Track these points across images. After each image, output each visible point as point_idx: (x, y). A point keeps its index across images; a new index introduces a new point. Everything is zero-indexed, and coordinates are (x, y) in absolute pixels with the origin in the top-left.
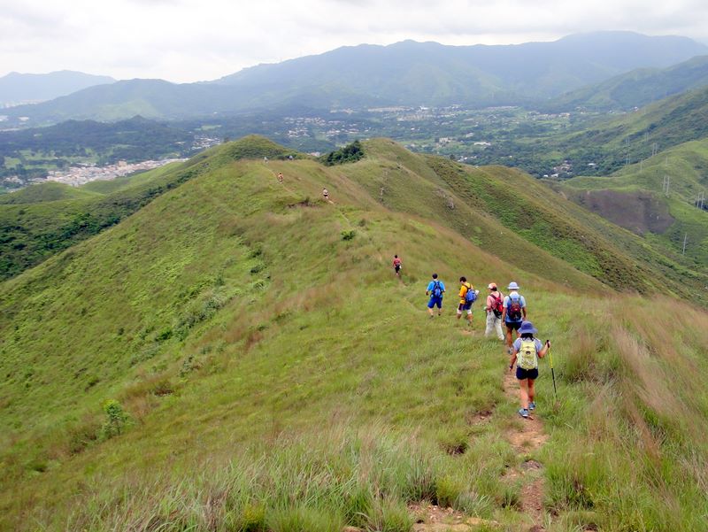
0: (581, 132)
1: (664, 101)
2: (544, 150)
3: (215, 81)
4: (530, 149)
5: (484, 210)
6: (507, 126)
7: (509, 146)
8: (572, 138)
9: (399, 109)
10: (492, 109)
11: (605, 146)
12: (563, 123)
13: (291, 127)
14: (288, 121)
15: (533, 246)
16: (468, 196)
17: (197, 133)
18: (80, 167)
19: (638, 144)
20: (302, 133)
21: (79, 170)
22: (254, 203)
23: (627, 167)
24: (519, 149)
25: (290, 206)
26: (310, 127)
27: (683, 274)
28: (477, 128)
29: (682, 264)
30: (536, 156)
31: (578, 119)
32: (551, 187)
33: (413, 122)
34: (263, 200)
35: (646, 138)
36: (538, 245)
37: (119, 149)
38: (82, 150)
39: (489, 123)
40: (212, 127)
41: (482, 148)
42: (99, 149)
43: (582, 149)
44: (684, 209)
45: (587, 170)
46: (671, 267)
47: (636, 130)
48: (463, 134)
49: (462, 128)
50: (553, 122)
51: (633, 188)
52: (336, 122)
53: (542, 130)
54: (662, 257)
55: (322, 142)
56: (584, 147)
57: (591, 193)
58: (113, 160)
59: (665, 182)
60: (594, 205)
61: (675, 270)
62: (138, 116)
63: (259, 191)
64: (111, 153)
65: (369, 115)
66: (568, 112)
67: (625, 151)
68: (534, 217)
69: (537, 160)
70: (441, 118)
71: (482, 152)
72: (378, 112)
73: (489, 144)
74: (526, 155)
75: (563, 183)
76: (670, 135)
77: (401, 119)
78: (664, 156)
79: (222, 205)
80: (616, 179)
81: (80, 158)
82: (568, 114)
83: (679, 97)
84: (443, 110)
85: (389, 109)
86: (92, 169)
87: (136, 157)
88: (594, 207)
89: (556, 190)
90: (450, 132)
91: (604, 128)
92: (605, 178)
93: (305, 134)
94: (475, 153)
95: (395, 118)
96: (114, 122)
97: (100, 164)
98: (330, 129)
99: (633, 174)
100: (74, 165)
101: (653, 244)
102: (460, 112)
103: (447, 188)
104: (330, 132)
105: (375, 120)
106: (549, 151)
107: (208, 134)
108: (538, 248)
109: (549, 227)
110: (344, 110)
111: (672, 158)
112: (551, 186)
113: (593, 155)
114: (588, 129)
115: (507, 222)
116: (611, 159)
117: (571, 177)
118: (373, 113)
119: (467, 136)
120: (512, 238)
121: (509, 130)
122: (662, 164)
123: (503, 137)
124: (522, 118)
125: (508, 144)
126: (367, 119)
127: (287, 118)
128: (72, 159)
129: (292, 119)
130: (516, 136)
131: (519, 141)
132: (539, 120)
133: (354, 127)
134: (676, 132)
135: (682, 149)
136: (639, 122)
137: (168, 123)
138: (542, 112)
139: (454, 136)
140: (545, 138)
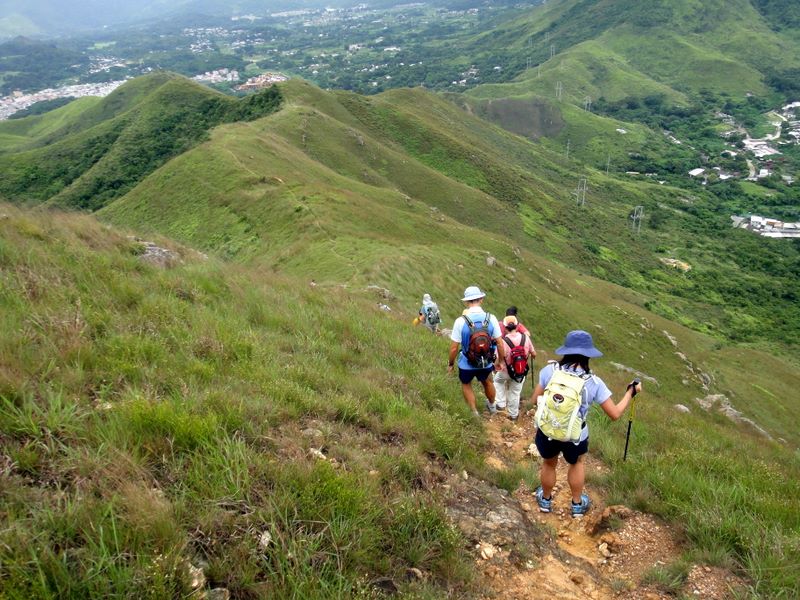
0: (488, 33)
2: (453, 54)
4: (439, 54)
5: (391, 140)
6: (416, 27)
7: (418, 52)
8: (479, 40)
9: (304, 12)
10: (400, 8)
11: (510, 48)
12: (471, 20)
13: (193, 40)
14: (187, 32)
17: (92, 53)
19: (540, 44)
20: (205, 47)
23: (529, 70)
24: (428, 55)
26: (213, 39)
27: (565, 176)
28: (385, 31)
29: (566, 167)
30: (445, 62)
31: (486, 16)
33: (321, 28)
35: (547, 38)
39: (397, 24)
40: (107, 45)
41: (392, 55)
43: (488, 53)
44: (574, 113)
45: (493, 75)
46: (556, 171)
47: (537, 29)
48: (373, 38)
49: (371, 32)
50: (462, 20)
51: (529, 95)
52: (239, 32)
53: (451, 30)
54: (548, 162)
55: (228, 57)
56: (490, 50)
57: (492, 104)
58: (7, 91)
59: (557, 88)
62: (21, 37)
64: (3, 83)
65: (273, 21)
66: (476, 7)
67: (528, 52)
68: (433, 142)
69: (445, 67)
70: (350, 21)
71: (392, 58)
72: (283, 18)
73: (399, 49)
74: (435, 61)
75: (469, 90)
77: (306, 25)
78: (561, 58)
80: (517, 85)
82: (476, 10)
84: (350, 11)
85: (294, 13)
87: (32, 86)
89: (461, 103)
90: (360, 37)
91: (509, 28)
92: (508, 84)
93: (209, 48)
94: (385, 61)
95: (301, 23)
98: (234, 40)
99: (532, 79)
102: (368, 12)
104: (235, 44)
105: (280, 26)
106: (458, 55)
107: (105, 53)
110: (246, 17)
111: (568, 60)
112: (456, 98)
113: (499, 58)
114: (494, 28)
115: (410, 149)
116: (515, 62)
117: (477, 83)
118: (278, 18)
119: (378, 41)
120: (413, 164)
121: (418, 32)
123: (413, 40)
124: (431, 16)
125: (418, 49)
126: (272, 26)
127: (186, 30)
129: (191, 30)
130: (425, 38)
131: (428, 45)
132: (448, 18)
133: (259, 37)
134: (573, 31)
136: (541, 20)
138: (451, 9)
139: (363, 41)
140: (454, 40)
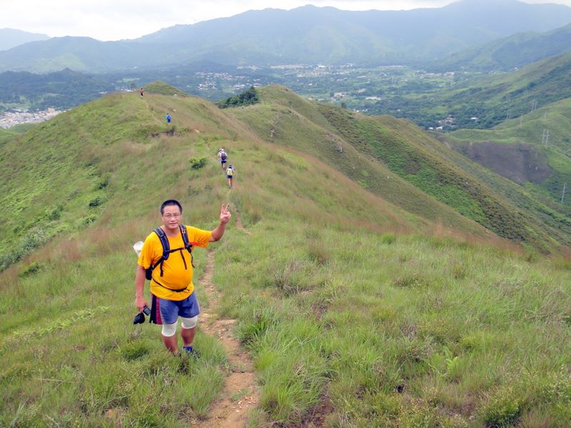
0: (465, 89)
1: (543, 61)
2: (430, 105)
3: (137, 39)
4: (417, 104)
5: (373, 155)
6: (397, 83)
7: (398, 101)
8: (456, 95)
9: (299, 67)
10: (383, 68)
11: (487, 102)
12: (448, 81)
13: (202, 81)
14: (199, 75)
15: (418, 191)
16: (358, 142)
17: (119, 85)
18: (14, 112)
19: (518, 100)
20: (211, 86)
21: (13, 114)
22: (117, 132)
23: (507, 121)
24: (407, 104)
25: (153, 136)
26: (218, 81)
27: (561, 221)
28: (369, 85)
29: (561, 212)
30: (422, 111)
31: (462, 78)
32: (436, 138)
33: (311, 78)
34: (128, 129)
36: (423, 190)
37: (49, 98)
38: (17, 97)
39: (379, 80)
40: (132, 80)
41: (373, 103)
42: (31, 97)
43: (465, 104)
44: (561, 161)
45: (470, 123)
46: (550, 214)
47: (516, 88)
48: (356, 89)
49: (355, 84)
50: (438, 80)
51: (513, 140)
52: (242, 77)
53: (429, 87)
54: (541, 205)
55: (228, 95)
56: (467, 103)
57: (473, 144)
58: (43, 107)
59: (544, 135)
60: (476, 155)
61: (554, 218)
62: (67, 69)
63: (126, 120)
64: (42, 100)
65: (271, 71)
66: (453, 71)
67: (506, 107)
68: (420, 163)
69: (423, 114)
70: (337, 75)
71: (373, 105)
72: (280, 69)
73: (379, 99)
74: (413, 109)
75: (447, 134)
76: (548, 93)
77: (300, 76)
78: (543, 111)
79: (86, 134)
80: (497, 132)
81: (15, 104)
82: (453, 73)
83: (556, 58)
84: (339, 68)
85: (290, 66)
86: (24, 114)
87: (64, 105)
88: (477, 158)
89: (441, 140)
90: (344, 87)
91: (486, 86)
92: (487, 131)
93: (214, 88)
94: (366, 107)
95: (295, 75)
96: (47, 74)
97: (32, 110)
98: (236, 83)
99: (513, 128)
100: (9, 110)
101: (533, 193)
102: (354, 70)
103: (337, 134)
104: (237, 86)
105: (276, 76)
106: (435, 105)
107: (128, 86)
108: (423, 193)
109: (434, 173)
110: (250, 67)
111: (551, 114)
112: (436, 136)
113: (476, 110)
114: (471, 87)
115: (393, 168)
116: (493, 114)
117: (454, 130)
118: (276, 69)
119: (360, 91)
120: (399, 182)
121: (398, 87)
122: (540, 119)
123: (393, 93)
124: (410, 76)
125: (397, 99)
126: (270, 75)
127: (198, 73)
128: (7, 105)
129: (202, 74)
130: (404, 92)
131: (407, 97)
132: (425, 78)
133: (258, 82)
134: (554, 90)
135: (559, 106)
136: (519, 80)
137: (94, 75)
138: (429, 71)
139: (347, 91)
140: (431, 94)
